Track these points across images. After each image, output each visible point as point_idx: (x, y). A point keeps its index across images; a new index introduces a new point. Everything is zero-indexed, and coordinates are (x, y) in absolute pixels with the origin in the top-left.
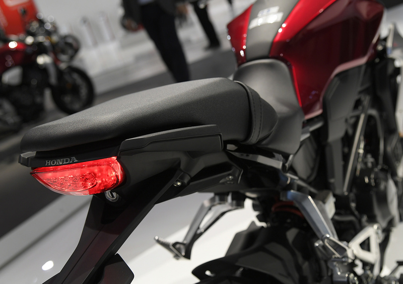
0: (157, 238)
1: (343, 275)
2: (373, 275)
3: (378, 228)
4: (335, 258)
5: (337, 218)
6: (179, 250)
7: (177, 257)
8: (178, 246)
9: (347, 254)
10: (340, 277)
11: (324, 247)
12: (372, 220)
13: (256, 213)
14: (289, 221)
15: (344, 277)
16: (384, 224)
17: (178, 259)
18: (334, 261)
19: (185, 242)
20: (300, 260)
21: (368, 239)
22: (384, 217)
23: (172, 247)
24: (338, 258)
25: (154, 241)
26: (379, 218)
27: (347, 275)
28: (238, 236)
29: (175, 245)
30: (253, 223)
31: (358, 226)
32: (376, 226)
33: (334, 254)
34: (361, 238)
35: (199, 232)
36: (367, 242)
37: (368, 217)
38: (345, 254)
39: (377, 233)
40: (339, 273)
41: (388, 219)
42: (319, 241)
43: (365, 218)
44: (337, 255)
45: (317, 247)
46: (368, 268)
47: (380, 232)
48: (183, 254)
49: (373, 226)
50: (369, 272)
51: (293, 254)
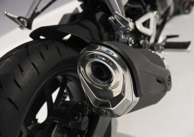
0: (6, 13)
1: (125, 38)
2: (149, 43)
3: (157, 14)
4: (122, 28)
5: (129, 5)
6: (23, 23)
7: (21, 27)
8: (22, 19)
9: (129, 25)
10: (123, 39)
11: (115, 21)
12: (154, 8)
13: (80, 3)
14: (99, 7)
15: (126, 40)
16: (162, 12)
17: (22, 29)
18: (121, 30)
19: (27, 17)
20: (103, 31)
21: (149, 20)
22: (163, 7)
23: (16, 20)
24: (123, 28)
25: (4, 15)
26: (159, 8)
27: (127, 38)
28: (65, 16)
29: (19, 18)
30: (77, 9)
31: (143, 12)
32: (155, 13)
33: (121, 26)
34: (144, 19)
35: (37, 11)
36: (148, 22)
37: (151, 6)
38: (127, 26)
39: (156, 17)
40: (123, 37)
41: (165, 9)
42: (112, 16)
43: (149, 7)
44: (123, 26)
45: (110, 20)
46: (146, 38)
47: (158, 16)
48: (26, 25)
49: (153, 13)
50: (147, 41)
51: (98, 28)
